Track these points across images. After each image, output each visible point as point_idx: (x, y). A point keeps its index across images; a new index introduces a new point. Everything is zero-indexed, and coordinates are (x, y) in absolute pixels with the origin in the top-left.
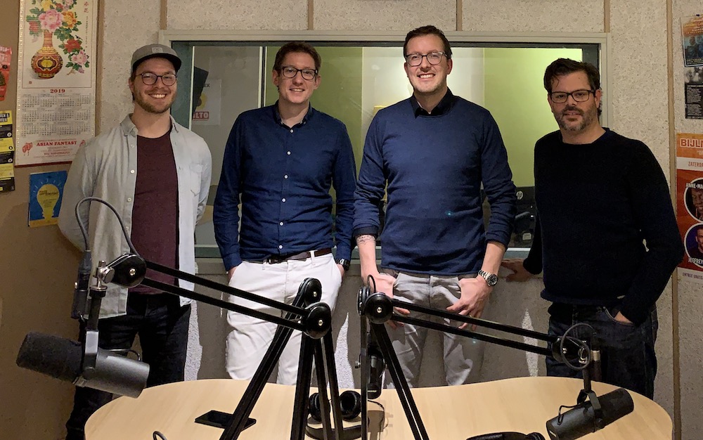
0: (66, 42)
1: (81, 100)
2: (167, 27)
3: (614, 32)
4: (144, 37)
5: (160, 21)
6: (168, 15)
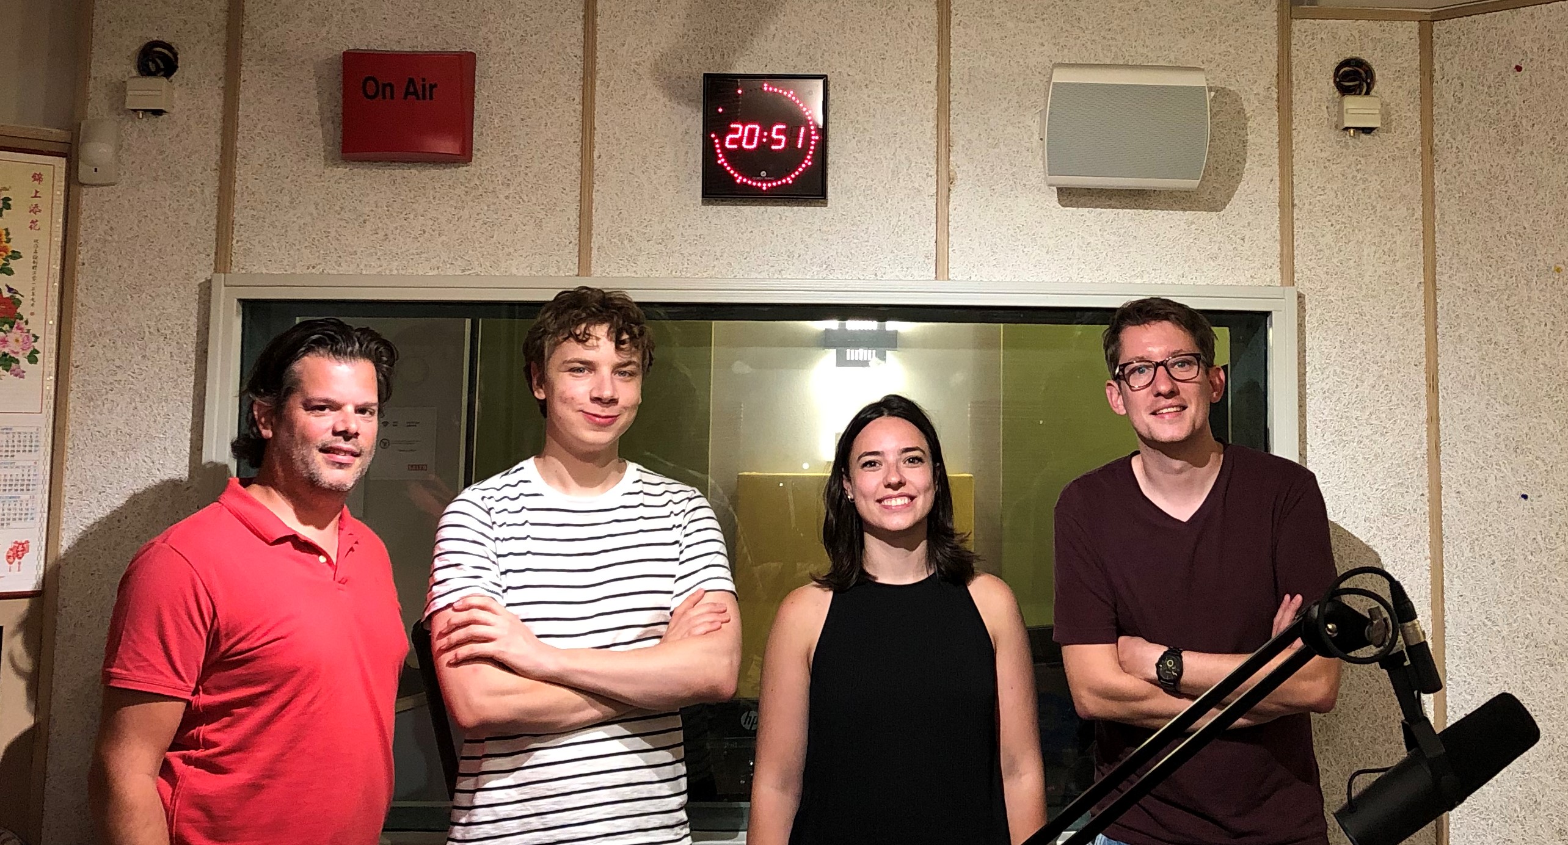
1: (16, 443)
2: (233, 267)
3: (1302, 286)
4: (177, 292)
5: (216, 253)
6: (236, 238)
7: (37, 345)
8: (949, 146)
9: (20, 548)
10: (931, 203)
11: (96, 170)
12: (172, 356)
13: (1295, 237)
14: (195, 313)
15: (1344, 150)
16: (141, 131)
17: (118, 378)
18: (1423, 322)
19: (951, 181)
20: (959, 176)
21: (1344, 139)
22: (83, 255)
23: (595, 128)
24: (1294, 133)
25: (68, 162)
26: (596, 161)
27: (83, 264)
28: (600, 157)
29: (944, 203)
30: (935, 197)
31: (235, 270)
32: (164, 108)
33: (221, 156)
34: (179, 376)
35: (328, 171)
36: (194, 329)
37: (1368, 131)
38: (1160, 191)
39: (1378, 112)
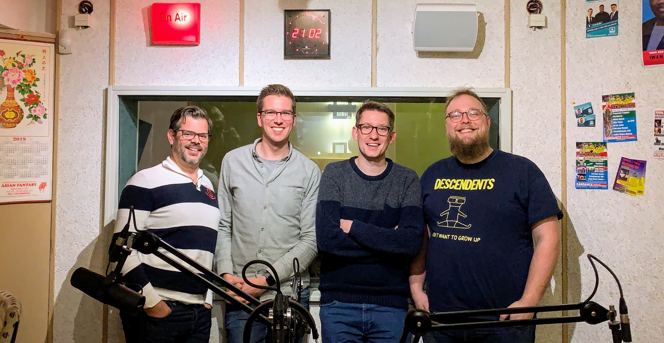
0: (26, 96)
1: (40, 147)
3: (513, 88)
4: (96, 92)
5: (109, 78)
6: (116, 73)
7: (46, 112)
8: (377, 36)
9: (44, 185)
10: (370, 58)
11: (65, 48)
12: (94, 116)
13: (511, 69)
14: (102, 99)
15: (531, 35)
16: (80, 34)
17: (76, 123)
18: (560, 101)
19: (377, 49)
20: (380, 47)
21: (530, 31)
22: (61, 79)
23: (244, 31)
24: (511, 29)
25: (55, 45)
26: (245, 43)
27: (62, 82)
29: (375, 57)
30: (371, 56)
31: (116, 84)
32: (88, 25)
33: (110, 43)
34: (97, 123)
35: (148, 48)
36: (102, 106)
37: (540, 28)
38: (458, 52)
39: (544, 20)
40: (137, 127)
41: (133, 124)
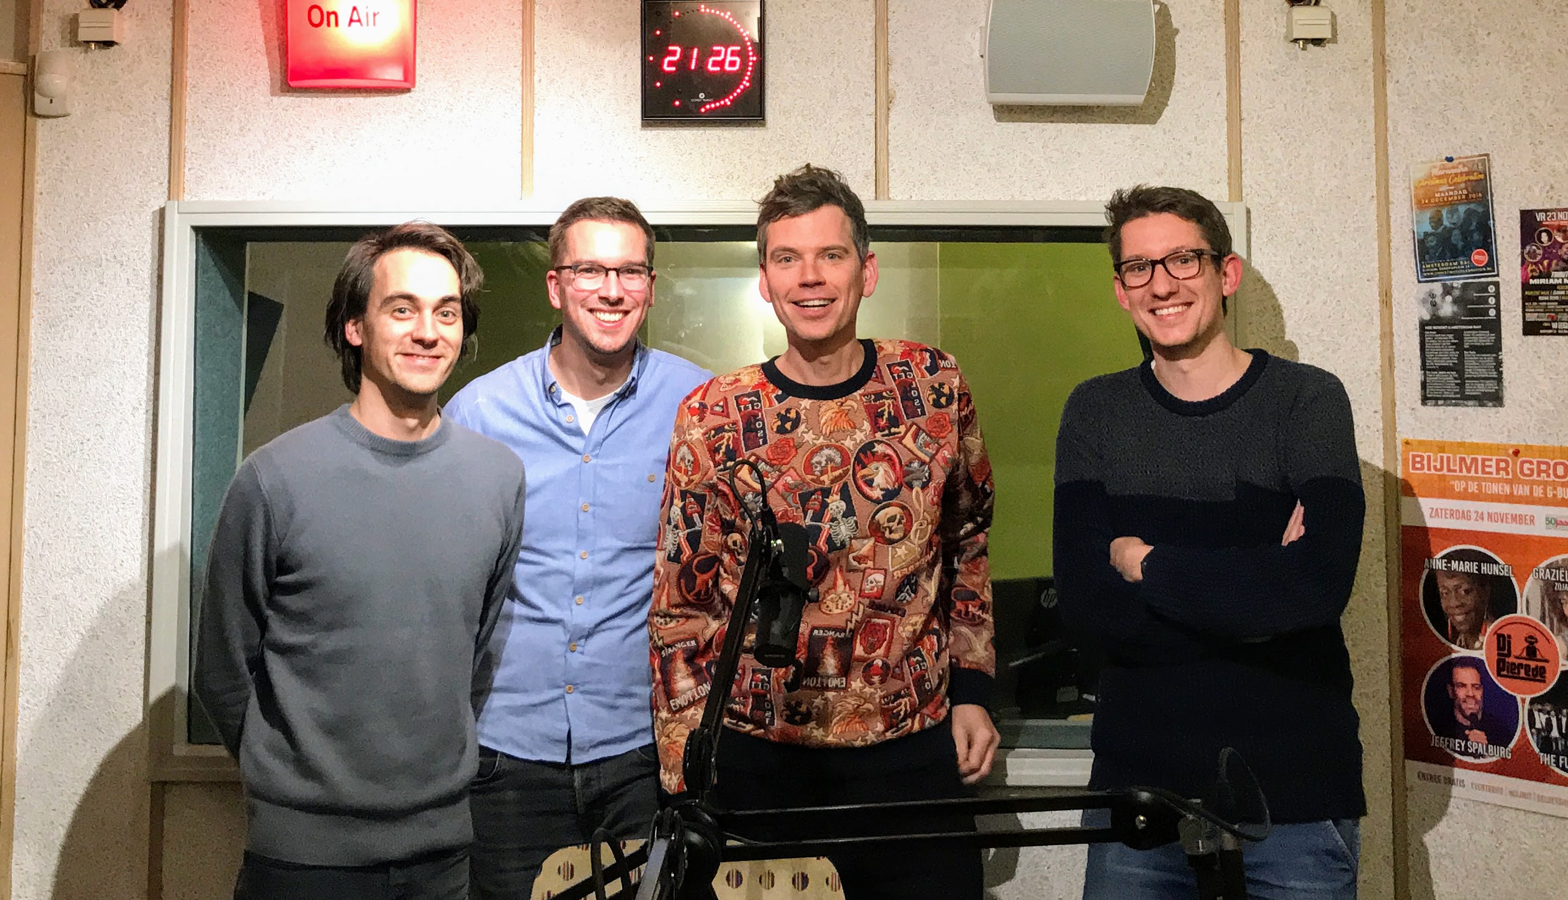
2: (186, 195)
3: (1249, 201)
4: (132, 219)
5: (169, 182)
6: (188, 166)
8: (888, 64)
10: (870, 123)
11: (52, 102)
12: (128, 283)
13: (1243, 152)
14: (149, 239)
15: (1294, 62)
16: (93, 62)
17: (77, 304)
18: (1376, 236)
19: (890, 100)
20: (898, 95)
21: (1293, 51)
23: (535, 53)
24: (1242, 46)
25: (25, 93)
26: (537, 85)
27: (41, 193)
28: (540, 81)
29: (884, 121)
30: (874, 116)
31: (187, 198)
32: (115, 39)
33: (172, 86)
34: (135, 302)
35: (275, 99)
36: (149, 255)
37: (1318, 42)
38: (1104, 107)
39: (1328, 22)
40: (242, 313)
41: (230, 303)
